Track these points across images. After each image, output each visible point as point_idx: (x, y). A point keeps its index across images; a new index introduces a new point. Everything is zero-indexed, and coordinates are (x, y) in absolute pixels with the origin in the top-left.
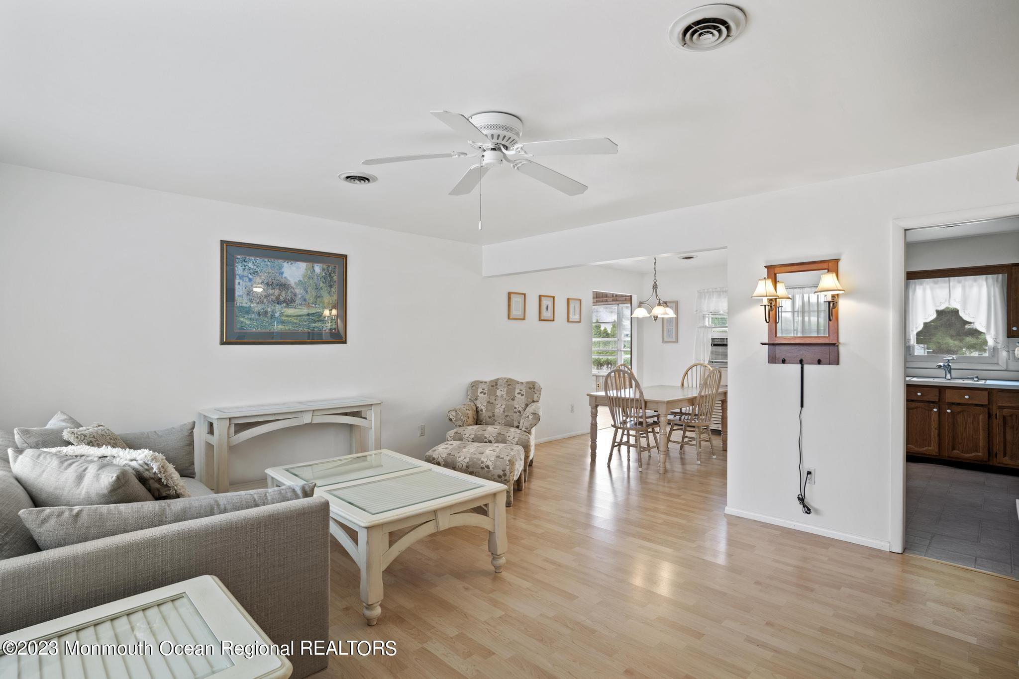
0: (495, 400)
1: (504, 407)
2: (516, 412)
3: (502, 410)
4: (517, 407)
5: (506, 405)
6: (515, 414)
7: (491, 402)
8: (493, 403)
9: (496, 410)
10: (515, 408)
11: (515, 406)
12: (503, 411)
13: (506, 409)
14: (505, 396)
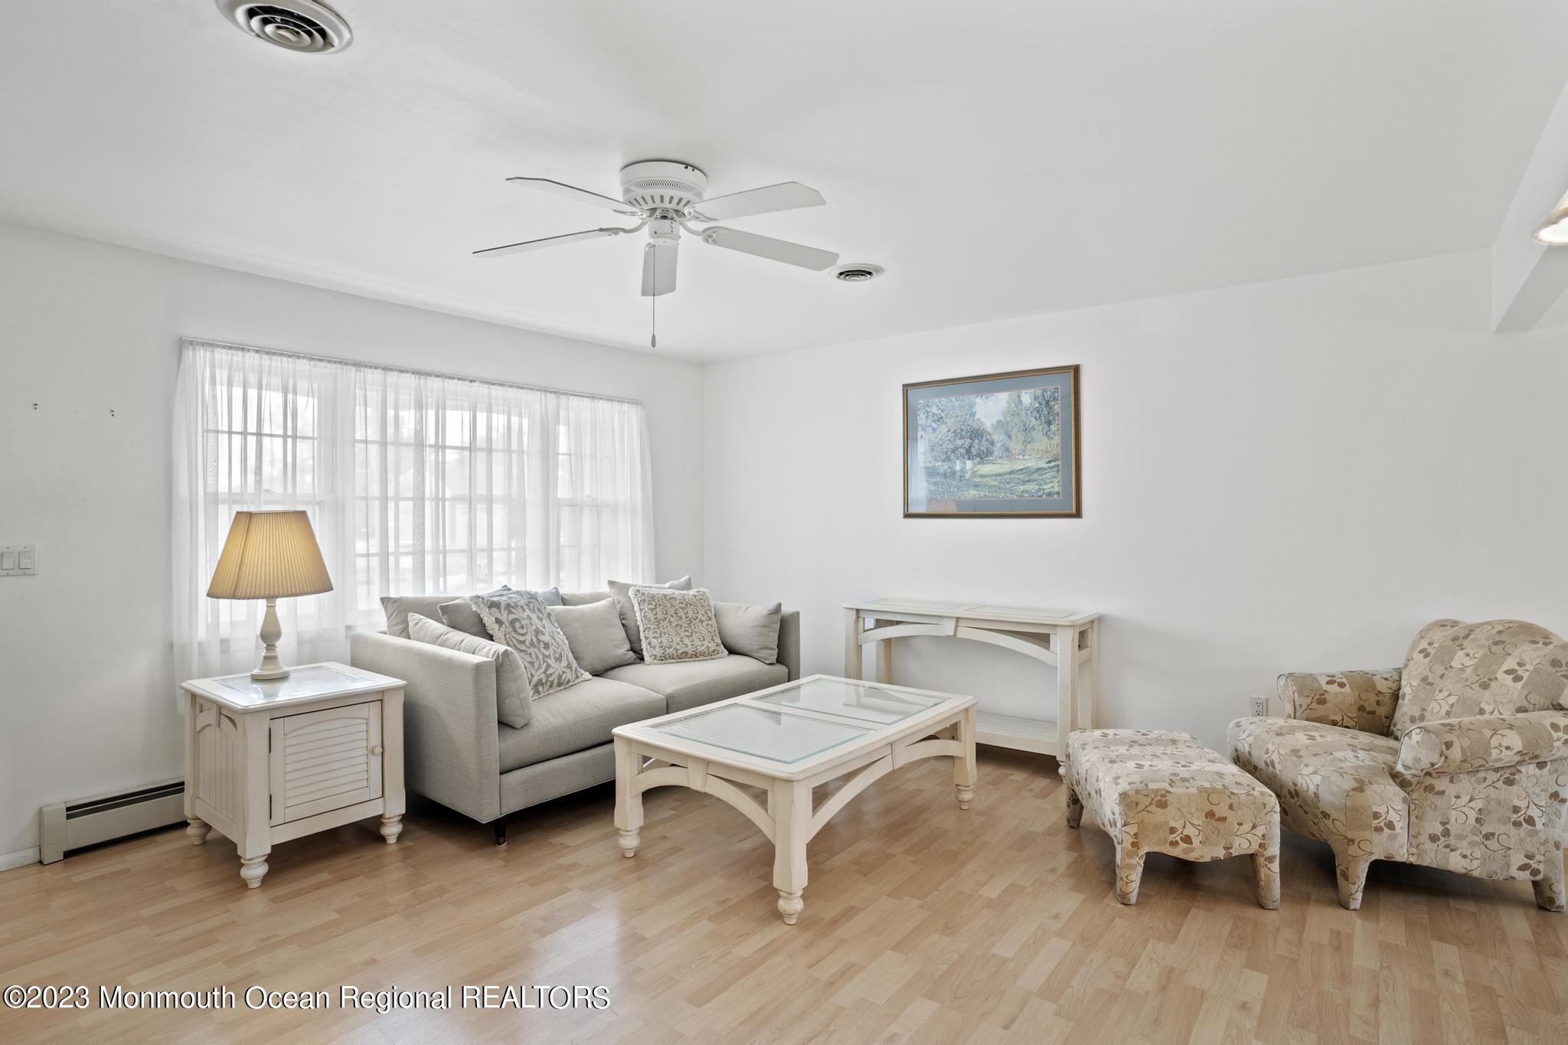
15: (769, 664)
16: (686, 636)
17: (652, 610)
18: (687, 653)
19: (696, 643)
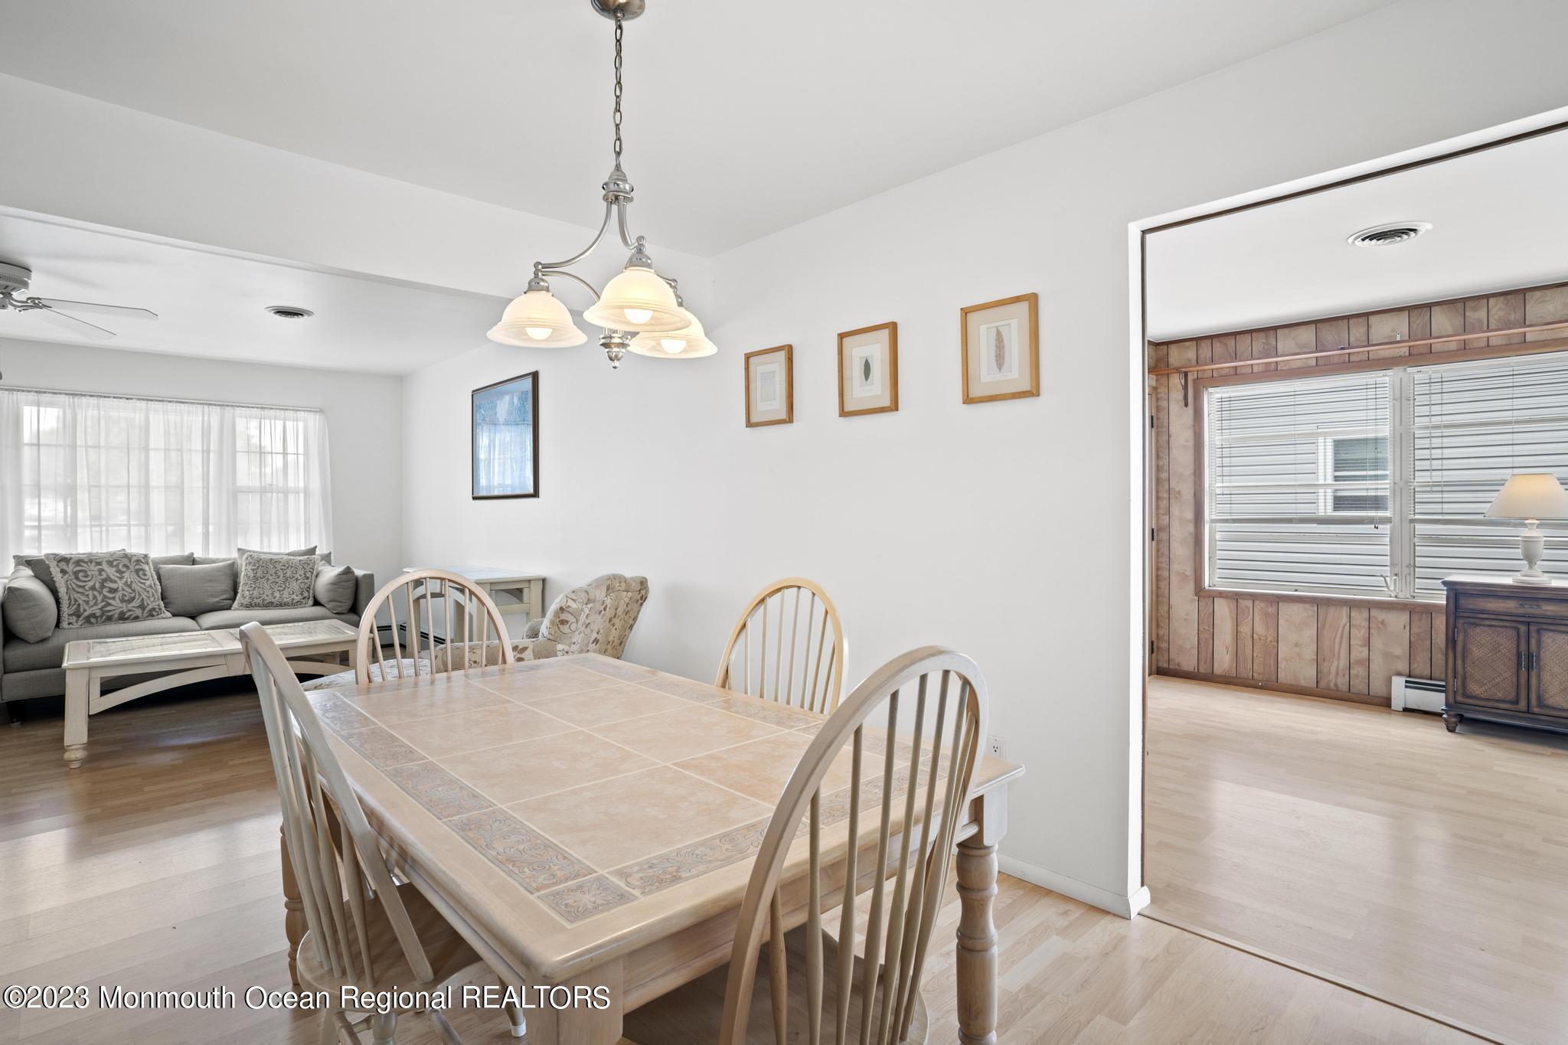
15: (336, 613)
16: (278, 590)
17: (253, 570)
18: (273, 603)
19: (285, 596)
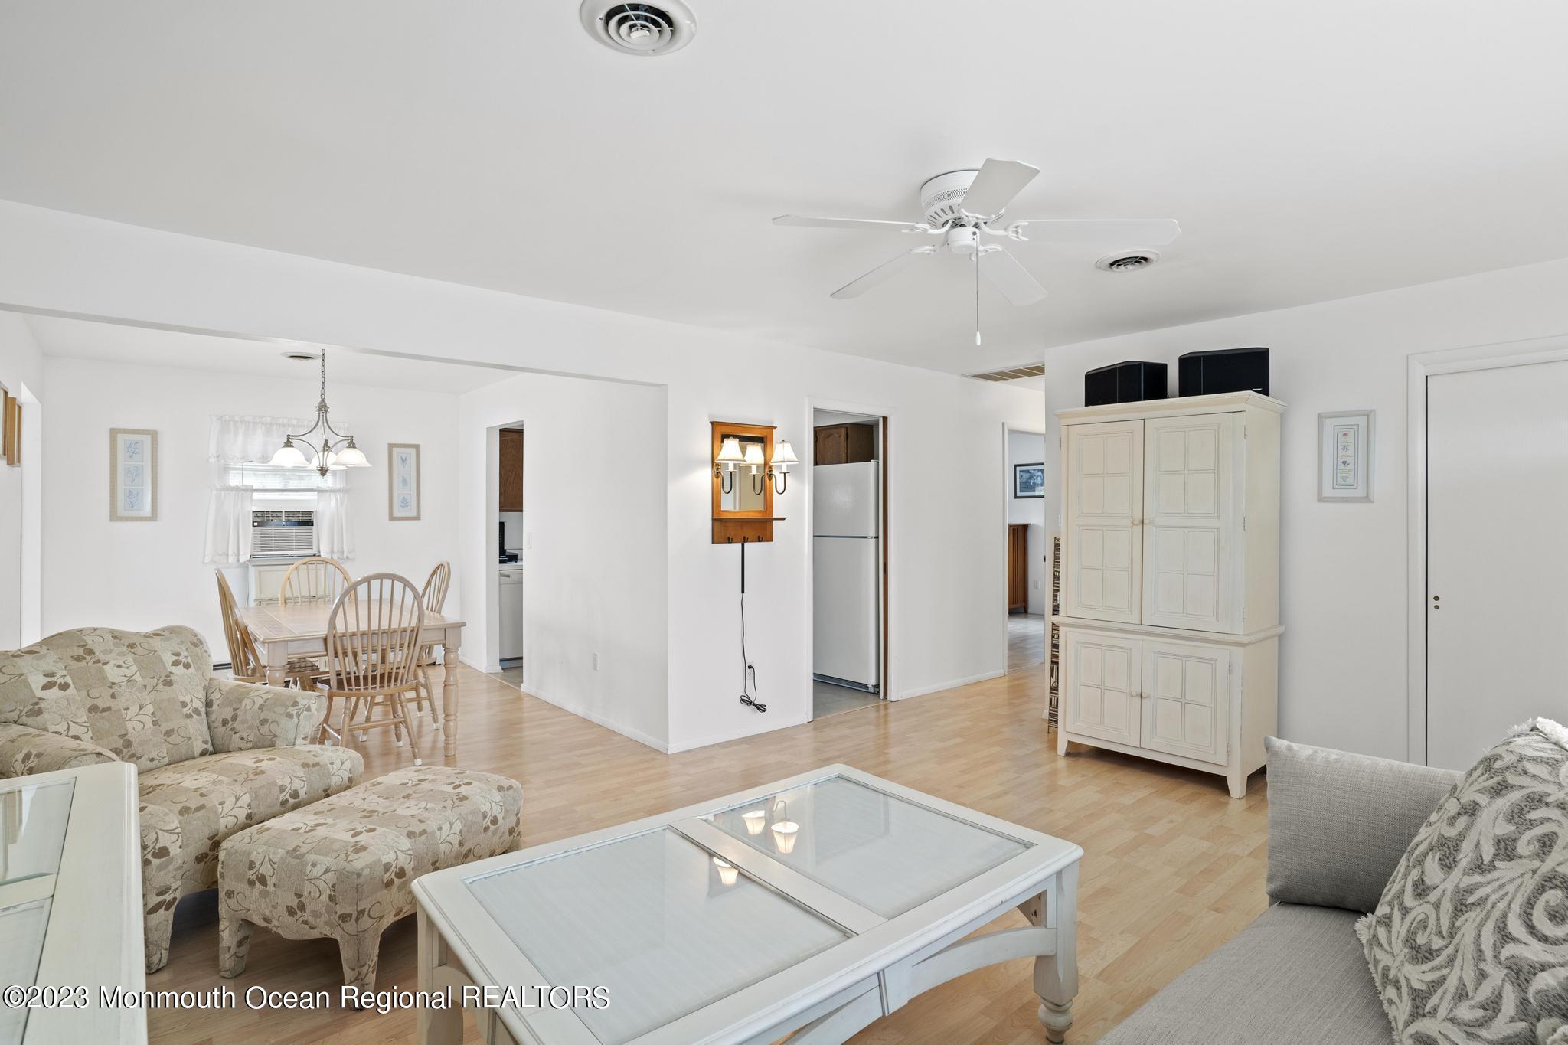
0: (113, 696)
1: (150, 709)
2: (189, 716)
3: (149, 721)
4: (187, 699)
5: (154, 702)
6: (188, 721)
7: (101, 704)
8: (109, 709)
9: (130, 725)
10: (184, 704)
11: (182, 699)
12: (155, 723)
13: (158, 714)
14: (138, 677)
